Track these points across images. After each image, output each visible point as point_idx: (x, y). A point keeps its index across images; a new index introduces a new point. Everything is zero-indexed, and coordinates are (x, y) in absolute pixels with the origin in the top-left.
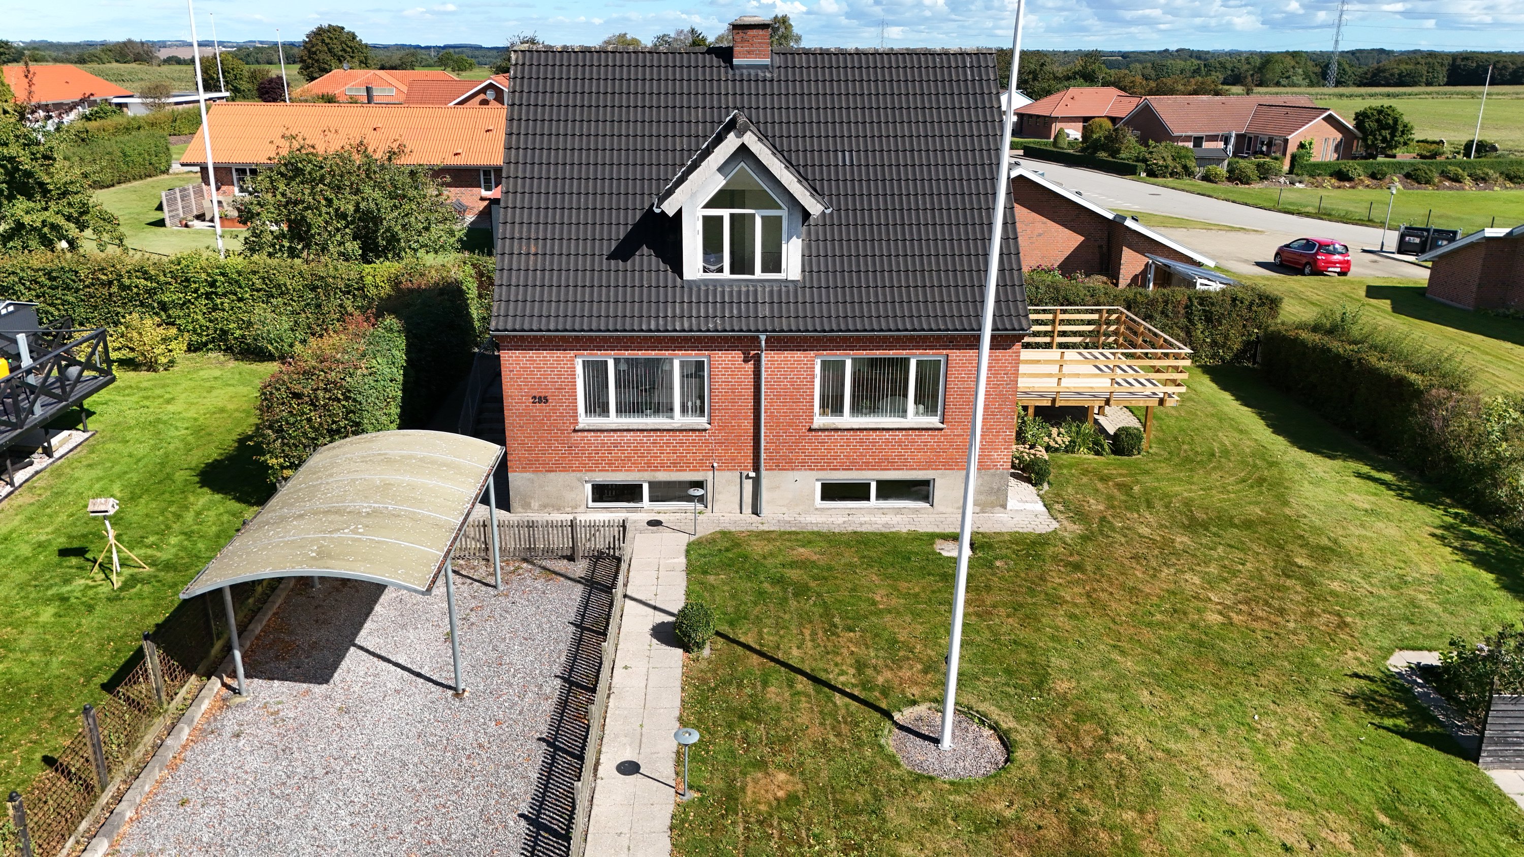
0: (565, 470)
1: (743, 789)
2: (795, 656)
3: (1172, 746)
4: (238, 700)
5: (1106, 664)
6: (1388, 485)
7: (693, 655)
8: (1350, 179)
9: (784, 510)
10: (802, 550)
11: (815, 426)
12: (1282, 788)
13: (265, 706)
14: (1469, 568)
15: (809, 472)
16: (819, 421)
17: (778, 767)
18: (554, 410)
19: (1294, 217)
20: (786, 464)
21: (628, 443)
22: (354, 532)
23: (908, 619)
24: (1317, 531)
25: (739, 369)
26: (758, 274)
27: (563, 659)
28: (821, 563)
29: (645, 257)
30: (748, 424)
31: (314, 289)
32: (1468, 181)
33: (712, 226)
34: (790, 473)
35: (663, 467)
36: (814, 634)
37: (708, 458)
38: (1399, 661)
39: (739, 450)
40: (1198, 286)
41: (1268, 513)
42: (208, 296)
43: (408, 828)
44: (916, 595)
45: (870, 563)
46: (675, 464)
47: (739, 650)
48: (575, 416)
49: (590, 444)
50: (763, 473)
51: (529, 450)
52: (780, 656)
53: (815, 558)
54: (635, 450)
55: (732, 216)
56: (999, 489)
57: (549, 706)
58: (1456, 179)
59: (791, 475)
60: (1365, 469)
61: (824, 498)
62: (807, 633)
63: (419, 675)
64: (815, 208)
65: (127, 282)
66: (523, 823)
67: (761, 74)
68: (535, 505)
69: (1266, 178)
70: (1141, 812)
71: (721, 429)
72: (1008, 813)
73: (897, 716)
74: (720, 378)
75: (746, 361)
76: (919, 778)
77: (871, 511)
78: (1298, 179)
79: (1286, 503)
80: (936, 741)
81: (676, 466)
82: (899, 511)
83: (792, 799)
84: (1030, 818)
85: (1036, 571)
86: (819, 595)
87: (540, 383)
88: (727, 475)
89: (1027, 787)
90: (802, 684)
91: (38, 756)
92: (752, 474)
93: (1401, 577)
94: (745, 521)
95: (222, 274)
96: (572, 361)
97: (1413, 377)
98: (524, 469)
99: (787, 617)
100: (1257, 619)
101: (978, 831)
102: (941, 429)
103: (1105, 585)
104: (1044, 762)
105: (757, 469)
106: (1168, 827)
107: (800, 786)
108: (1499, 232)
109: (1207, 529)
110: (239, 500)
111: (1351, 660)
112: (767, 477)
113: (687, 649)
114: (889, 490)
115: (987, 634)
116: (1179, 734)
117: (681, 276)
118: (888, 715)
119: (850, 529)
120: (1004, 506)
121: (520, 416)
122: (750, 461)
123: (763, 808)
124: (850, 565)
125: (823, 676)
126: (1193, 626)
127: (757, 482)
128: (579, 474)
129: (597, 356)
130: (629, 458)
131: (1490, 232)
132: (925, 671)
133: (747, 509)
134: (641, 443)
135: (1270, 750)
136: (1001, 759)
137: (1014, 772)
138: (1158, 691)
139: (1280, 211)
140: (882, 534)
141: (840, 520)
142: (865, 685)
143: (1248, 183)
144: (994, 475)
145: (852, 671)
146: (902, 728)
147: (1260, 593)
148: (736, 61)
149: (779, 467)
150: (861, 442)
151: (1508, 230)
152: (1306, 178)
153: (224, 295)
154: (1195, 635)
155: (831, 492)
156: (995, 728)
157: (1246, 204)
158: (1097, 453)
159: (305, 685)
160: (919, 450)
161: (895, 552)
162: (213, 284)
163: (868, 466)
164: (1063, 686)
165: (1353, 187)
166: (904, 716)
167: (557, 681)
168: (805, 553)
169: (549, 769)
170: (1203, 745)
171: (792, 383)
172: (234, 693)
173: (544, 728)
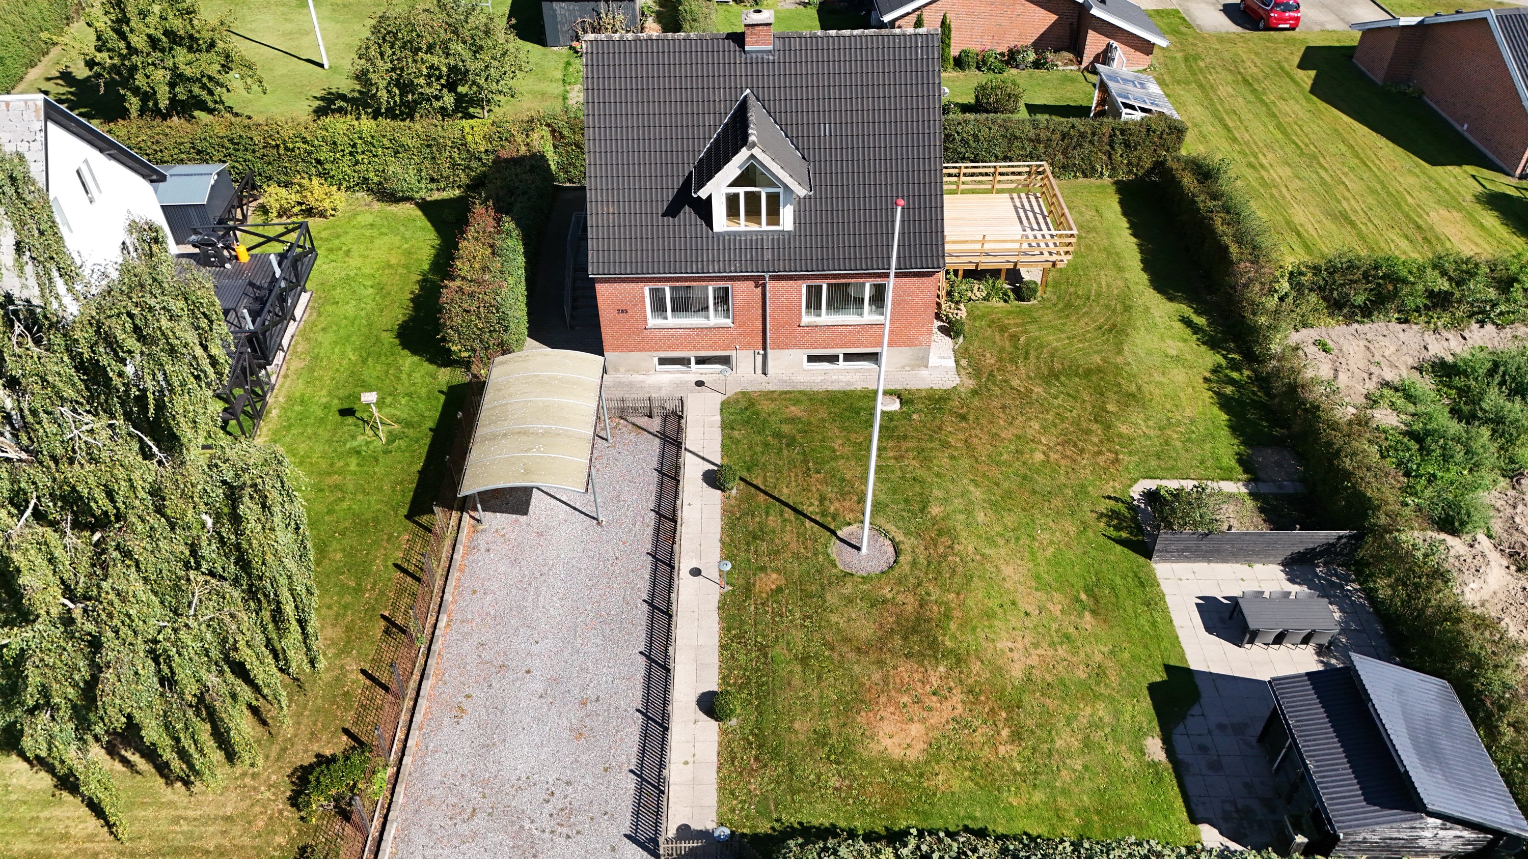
0: (640, 350)
1: (754, 585)
2: (785, 493)
3: (987, 551)
4: (481, 527)
5: (964, 494)
6: (1197, 331)
7: (727, 494)
9: (783, 370)
10: (792, 408)
11: (803, 323)
12: (1038, 577)
13: (497, 531)
14: (1214, 408)
15: (796, 349)
16: (806, 320)
17: (773, 570)
18: (632, 317)
20: (783, 346)
21: (681, 335)
22: (539, 450)
24: (1132, 379)
25: (752, 292)
26: (764, 226)
27: (654, 497)
28: (804, 419)
29: (687, 214)
30: (759, 323)
33: (732, 201)
34: (787, 350)
35: (703, 348)
36: (797, 476)
37: (732, 343)
38: (1140, 487)
39: (753, 338)
41: (1105, 362)
45: (834, 418)
46: (711, 346)
47: (753, 490)
48: (646, 321)
49: (655, 336)
50: (769, 351)
51: (617, 339)
52: (776, 494)
53: (801, 414)
54: (685, 338)
55: (746, 193)
56: (923, 357)
57: (650, 531)
59: (787, 352)
60: (1189, 313)
61: (809, 362)
62: (793, 475)
63: (575, 509)
64: (801, 192)
65: (291, 146)
66: (645, 605)
67: (765, 57)
68: (622, 370)
70: (958, 594)
71: (741, 326)
72: (889, 596)
73: (839, 533)
74: (739, 297)
75: (756, 287)
76: (846, 574)
77: (840, 371)
79: (1120, 352)
80: (859, 549)
82: (856, 370)
83: (779, 590)
84: (900, 598)
85: (938, 422)
86: (802, 446)
87: (621, 301)
88: (746, 352)
89: (902, 579)
90: (788, 514)
91: (390, 564)
92: (762, 352)
93: (1168, 419)
94: (758, 383)
96: (642, 288)
97: (1234, 248)
98: (614, 350)
99: (781, 463)
100: (1065, 457)
101: (872, 606)
104: (914, 563)
105: (765, 349)
106: (969, 602)
107: (783, 581)
108: (1413, 21)
109: (1058, 379)
111: (1111, 486)
112: (771, 353)
113: (723, 491)
114: (851, 358)
115: (899, 473)
116: (993, 543)
117: (712, 229)
118: (833, 533)
119: (825, 388)
120: (927, 367)
121: (610, 321)
122: (760, 344)
123: (764, 595)
124: (822, 420)
125: (800, 507)
126: (1024, 464)
127: (765, 357)
128: (649, 351)
129: (658, 285)
130: (681, 344)
131: (1404, 21)
132: (859, 502)
133: (759, 374)
134: (689, 335)
135: (1039, 553)
136: (892, 561)
137: (896, 572)
138: (990, 513)
140: (844, 392)
141: (819, 378)
142: (824, 514)
144: (920, 349)
145: (817, 503)
146: (842, 540)
147: (1074, 436)
148: (747, 48)
149: (779, 347)
150: (834, 332)
151: (1420, 19)
154: (1023, 470)
155: (814, 359)
156: (892, 540)
159: (514, 516)
160: (871, 336)
161: (851, 407)
163: (837, 346)
164: (936, 511)
166: (843, 532)
167: (653, 513)
168: (794, 410)
169: (655, 571)
170: (1003, 551)
171: (787, 299)
172: (478, 521)
173: (649, 547)
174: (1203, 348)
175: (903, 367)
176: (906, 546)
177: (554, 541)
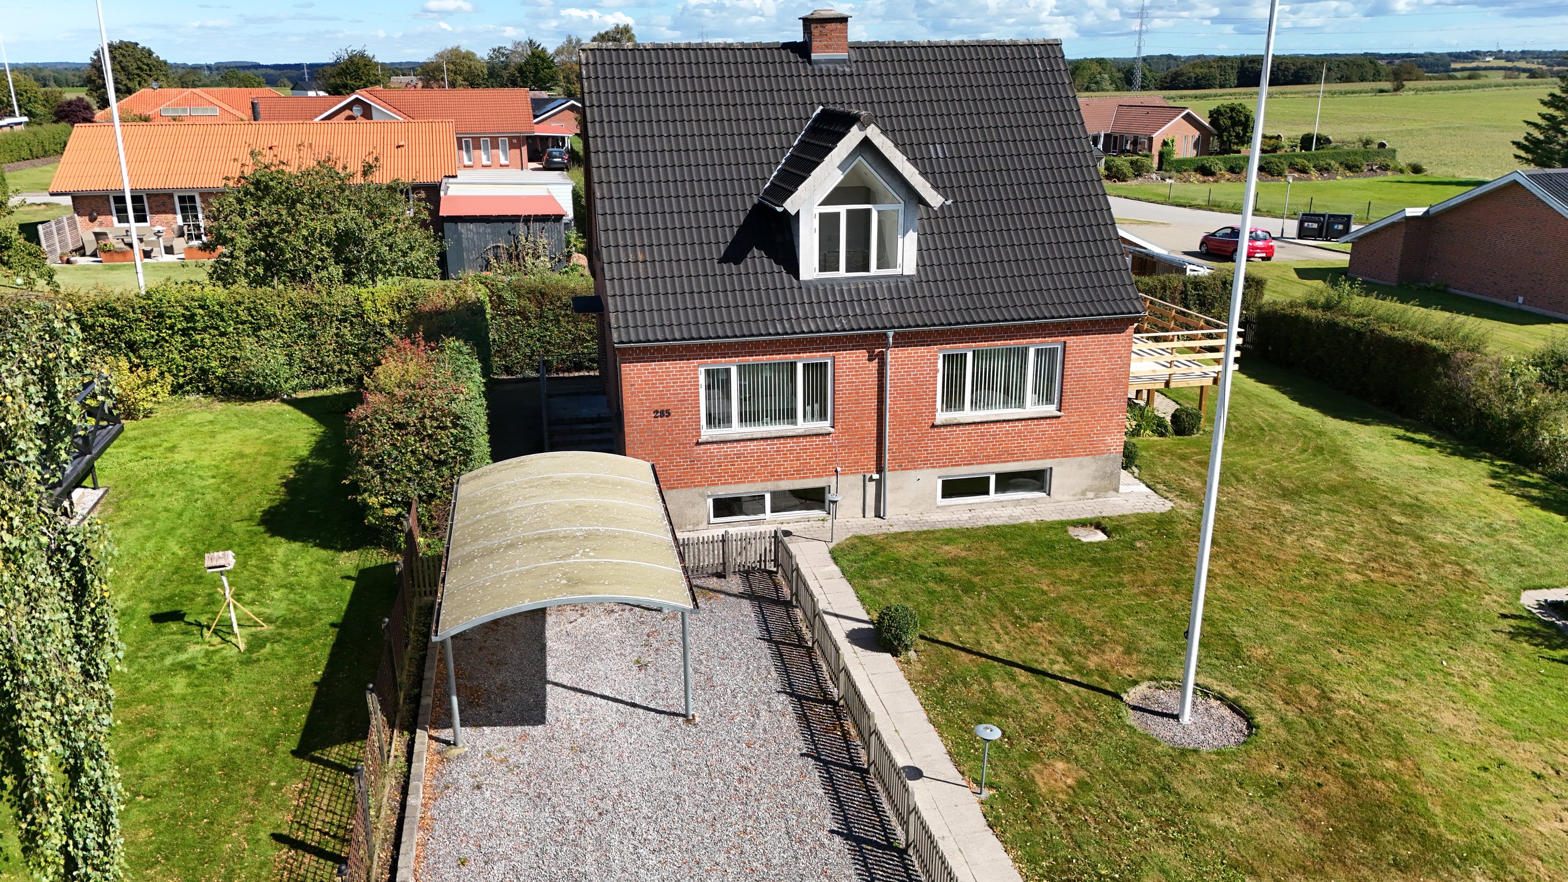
0: (686, 486)
1: (1033, 781)
2: (999, 649)
3: (1386, 696)
4: (454, 752)
5: (1285, 629)
6: (1430, 445)
7: (901, 658)
8: (1212, 174)
9: (907, 510)
10: (947, 548)
11: (937, 422)
12: (1502, 723)
13: (489, 754)
14: (1537, 511)
15: (931, 470)
16: (942, 416)
17: (1054, 755)
18: (677, 423)
19: (1187, 210)
20: (909, 463)
21: (752, 453)
22: (585, 554)
23: (1084, 604)
24: (1396, 490)
25: (864, 368)
26: (874, 270)
27: (774, 674)
28: (972, 558)
29: (757, 259)
30: (872, 425)
31: (307, 318)
32: (1314, 173)
33: (828, 224)
34: (913, 472)
35: (787, 475)
36: (1004, 628)
37: (830, 462)
38: (1530, 599)
39: (863, 452)
40: (1188, 272)
41: (1345, 478)
42: (185, 332)
43: (721, 858)
44: (1079, 582)
45: (1019, 554)
46: (798, 471)
47: (944, 649)
48: (698, 429)
49: (712, 457)
50: (888, 475)
52: (985, 650)
53: (964, 554)
54: (759, 459)
55: (848, 211)
56: (1112, 473)
57: (790, 721)
58: (1303, 171)
59: (913, 474)
60: (1401, 432)
61: (944, 495)
62: (998, 627)
63: (634, 705)
64: (935, 199)
65: (90, 321)
66: (837, 839)
67: (840, 69)
69: (1139, 175)
70: (1398, 759)
71: (845, 431)
72: (1285, 775)
73: (1125, 697)
74: (843, 380)
75: (871, 359)
76: (1184, 753)
77: (990, 505)
78: (1167, 174)
79: (1354, 468)
80: (1176, 717)
81: (799, 473)
82: (1018, 503)
83: (1082, 785)
84: (1306, 776)
85: (1175, 550)
86: (988, 590)
87: (661, 396)
88: (851, 478)
89: (1286, 750)
90: (1023, 677)
91: (264, 835)
92: (876, 476)
93: (1489, 525)
94: (870, 526)
95: (201, 307)
96: (696, 369)
97: (1434, 343)
99: (969, 613)
100: (1392, 574)
101: (1269, 794)
102: (1059, 417)
103: (1244, 556)
104: (1287, 725)
105: (880, 469)
106: (1429, 770)
107: (1083, 773)
108: (1419, 211)
109: (1301, 497)
110: (324, 546)
111: (1492, 602)
112: (891, 478)
113: (895, 653)
114: (1007, 482)
115: (1164, 613)
116: (1388, 686)
117: (797, 276)
118: (1118, 697)
119: (980, 524)
120: (1116, 490)
121: (641, 431)
122: (873, 463)
123: (1062, 796)
124: (1000, 558)
125: (1036, 666)
126: (1341, 586)
127: (880, 484)
128: (701, 490)
129: (719, 363)
130: (752, 469)
131: (1411, 212)
132: (1128, 651)
133: (870, 512)
134: (765, 452)
135: (1472, 690)
136: (1242, 725)
137: (1264, 738)
138: (1344, 648)
139: (1172, 204)
140: (1014, 526)
141: (965, 516)
142: (1080, 669)
143: (1124, 181)
144: (1107, 459)
145: (1060, 659)
146: (1134, 708)
147: (1381, 550)
148: (814, 56)
149: (901, 467)
150: (982, 435)
151: (1425, 209)
152: (1174, 173)
153: (204, 330)
154: (1346, 594)
155: (952, 488)
156: (1221, 698)
157: (1139, 200)
158: (1162, 435)
159: (519, 729)
160: (1037, 439)
161: (1034, 541)
162: (191, 318)
163: (989, 460)
164: (1260, 652)
165: (1216, 181)
166: (1133, 695)
167: (783, 697)
168: (951, 550)
169: (830, 783)
170: (1414, 693)
171: (915, 380)
172: (448, 743)
173: (800, 744)
174: (1456, 458)
175: (1083, 493)
176: (1251, 700)
177: (608, 757)
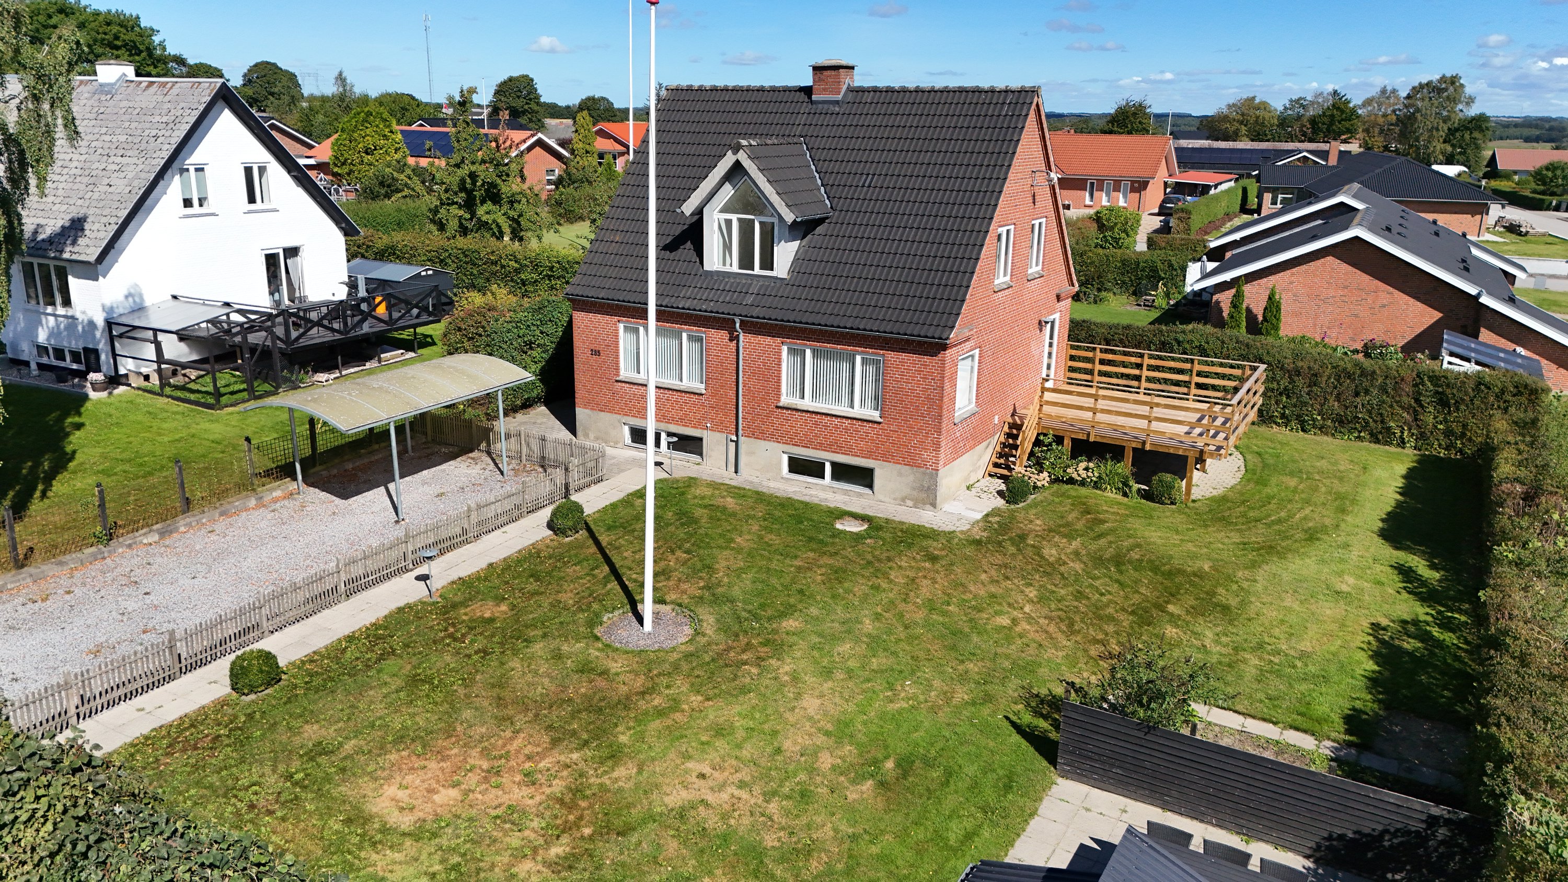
0: (610, 411)
1: (469, 606)
3: (806, 678)
4: (296, 496)
5: (849, 622)
7: (555, 537)
9: (758, 474)
11: (781, 404)
12: (844, 723)
15: (776, 444)
16: (784, 399)
17: (509, 604)
18: (605, 362)
20: (760, 434)
23: (741, 557)
25: (725, 346)
26: (757, 270)
28: (731, 510)
29: (686, 251)
30: (732, 395)
34: (762, 442)
35: (676, 421)
37: (704, 418)
39: (726, 415)
45: (767, 518)
46: (683, 420)
47: (590, 542)
48: (617, 370)
49: (626, 393)
50: (742, 439)
51: (589, 392)
53: (732, 506)
55: (739, 220)
56: (929, 488)
59: (763, 444)
61: (790, 470)
64: (790, 216)
67: (832, 108)
68: (592, 436)
70: (708, 699)
71: (714, 395)
72: (615, 671)
73: (640, 606)
74: (712, 353)
75: (731, 340)
76: (593, 637)
77: (824, 488)
79: (1251, 568)
80: (643, 626)
82: (846, 492)
83: (490, 620)
84: (625, 677)
85: (893, 553)
86: (698, 528)
87: (595, 339)
88: (717, 435)
89: (652, 663)
90: (601, 571)
92: (734, 438)
94: (727, 476)
96: (616, 324)
98: (585, 407)
102: (879, 423)
103: (939, 576)
104: (690, 655)
105: (737, 434)
106: (711, 712)
107: (506, 616)
112: (744, 442)
113: (556, 533)
114: (843, 473)
116: (826, 674)
117: (702, 267)
118: (633, 603)
120: (934, 505)
121: (583, 363)
122: (732, 426)
123: (465, 617)
124: (751, 516)
125: (623, 571)
126: (971, 620)
127: (737, 446)
128: (618, 417)
129: (633, 323)
133: (731, 466)
134: (659, 398)
135: (880, 703)
138: (861, 648)
144: (924, 474)
146: (636, 613)
148: (814, 97)
149: (752, 435)
150: (816, 424)
154: (961, 625)
155: (799, 466)
159: (335, 498)
160: (862, 439)
161: (798, 516)
163: (820, 447)
164: (790, 624)
168: (729, 502)
170: (829, 684)
171: (764, 364)
172: (300, 492)
174: (1406, 597)
175: (903, 500)
176: (704, 639)
